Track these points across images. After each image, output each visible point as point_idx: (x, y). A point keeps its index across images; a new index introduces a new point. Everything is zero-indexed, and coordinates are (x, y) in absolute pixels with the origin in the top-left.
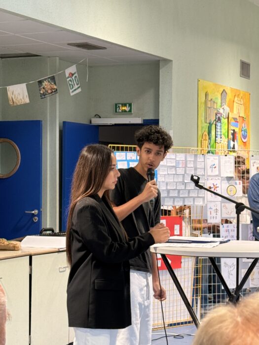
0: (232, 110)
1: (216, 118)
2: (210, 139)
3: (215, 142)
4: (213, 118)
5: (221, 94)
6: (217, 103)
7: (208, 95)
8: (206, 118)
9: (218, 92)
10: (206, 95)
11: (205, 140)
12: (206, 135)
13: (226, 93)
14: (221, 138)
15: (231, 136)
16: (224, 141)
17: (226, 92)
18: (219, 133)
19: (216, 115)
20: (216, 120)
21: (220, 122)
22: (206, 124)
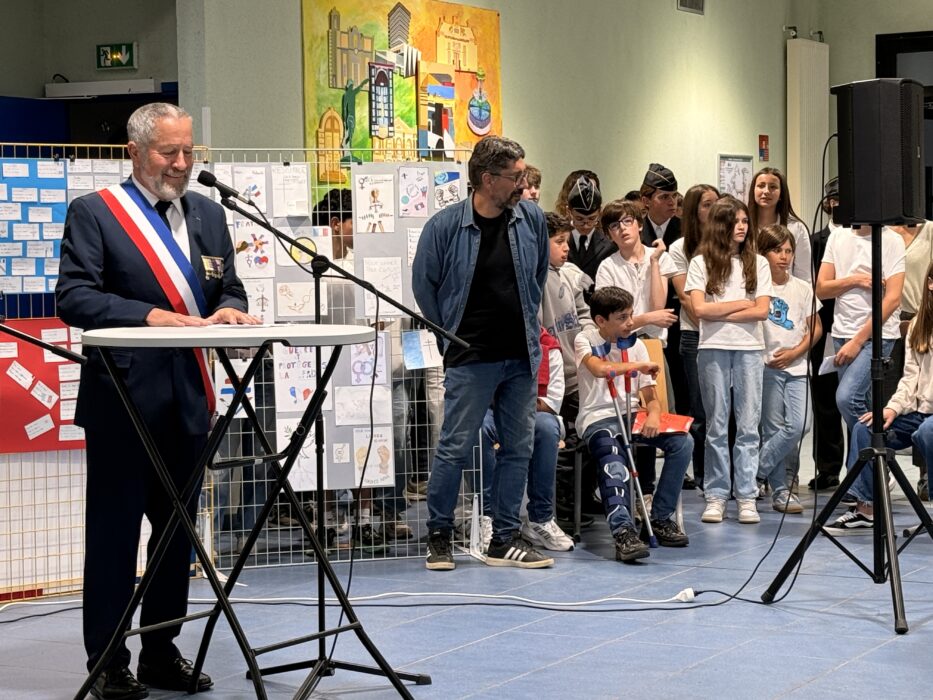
0: (431, 54)
1: (371, 76)
2: (349, 126)
3: (371, 136)
4: (360, 76)
5: (389, 16)
6: (372, 39)
7: (338, 17)
8: (335, 76)
9: (377, 9)
10: (333, 17)
11: (333, 130)
12: (332, 119)
13: (409, 14)
14: (391, 125)
15: (426, 120)
16: (405, 133)
17: (404, 8)
18: (383, 113)
19: (371, 68)
20: (370, 81)
21: (387, 85)
22: (334, 91)
